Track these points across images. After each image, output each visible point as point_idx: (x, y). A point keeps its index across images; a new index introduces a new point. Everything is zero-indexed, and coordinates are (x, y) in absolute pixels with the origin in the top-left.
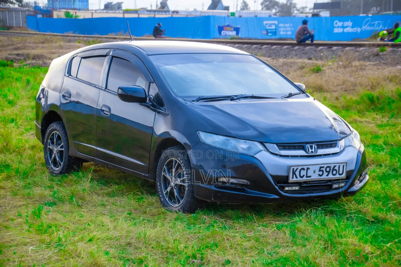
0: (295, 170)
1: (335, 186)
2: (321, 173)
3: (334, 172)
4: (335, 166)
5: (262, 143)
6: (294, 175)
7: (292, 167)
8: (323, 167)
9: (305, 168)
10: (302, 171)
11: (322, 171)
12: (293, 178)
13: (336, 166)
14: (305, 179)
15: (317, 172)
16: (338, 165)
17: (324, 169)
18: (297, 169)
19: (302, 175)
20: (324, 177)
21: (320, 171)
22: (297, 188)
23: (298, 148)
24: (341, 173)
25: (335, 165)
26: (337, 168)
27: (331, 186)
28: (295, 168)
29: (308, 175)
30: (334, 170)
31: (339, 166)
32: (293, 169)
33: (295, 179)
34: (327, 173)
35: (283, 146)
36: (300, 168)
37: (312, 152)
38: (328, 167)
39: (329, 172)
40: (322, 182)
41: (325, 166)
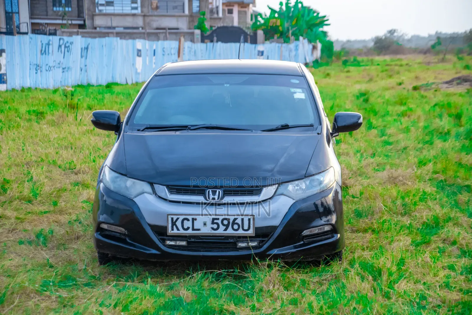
0: (174, 220)
1: (242, 245)
2: (215, 226)
3: (236, 227)
4: (235, 219)
5: (151, 184)
6: (174, 227)
7: (169, 216)
8: (218, 219)
9: (190, 218)
10: (185, 222)
11: (217, 224)
12: (173, 230)
13: (237, 219)
14: (190, 231)
15: (209, 225)
16: (240, 218)
17: (219, 222)
18: (178, 219)
19: (185, 227)
20: (221, 231)
21: (213, 223)
22: (184, 243)
23: (198, 193)
24: (246, 227)
25: (236, 217)
26: (239, 221)
27: (235, 244)
28: (175, 218)
29: (195, 228)
30: (234, 223)
31: (242, 220)
32: (172, 219)
33: (175, 231)
34: (225, 227)
35: (177, 189)
36: (181, 218)
37: (214, 199)
38: (226, 219)
39: (227, 226)
40: (220, 238)
41: (221, 218)
